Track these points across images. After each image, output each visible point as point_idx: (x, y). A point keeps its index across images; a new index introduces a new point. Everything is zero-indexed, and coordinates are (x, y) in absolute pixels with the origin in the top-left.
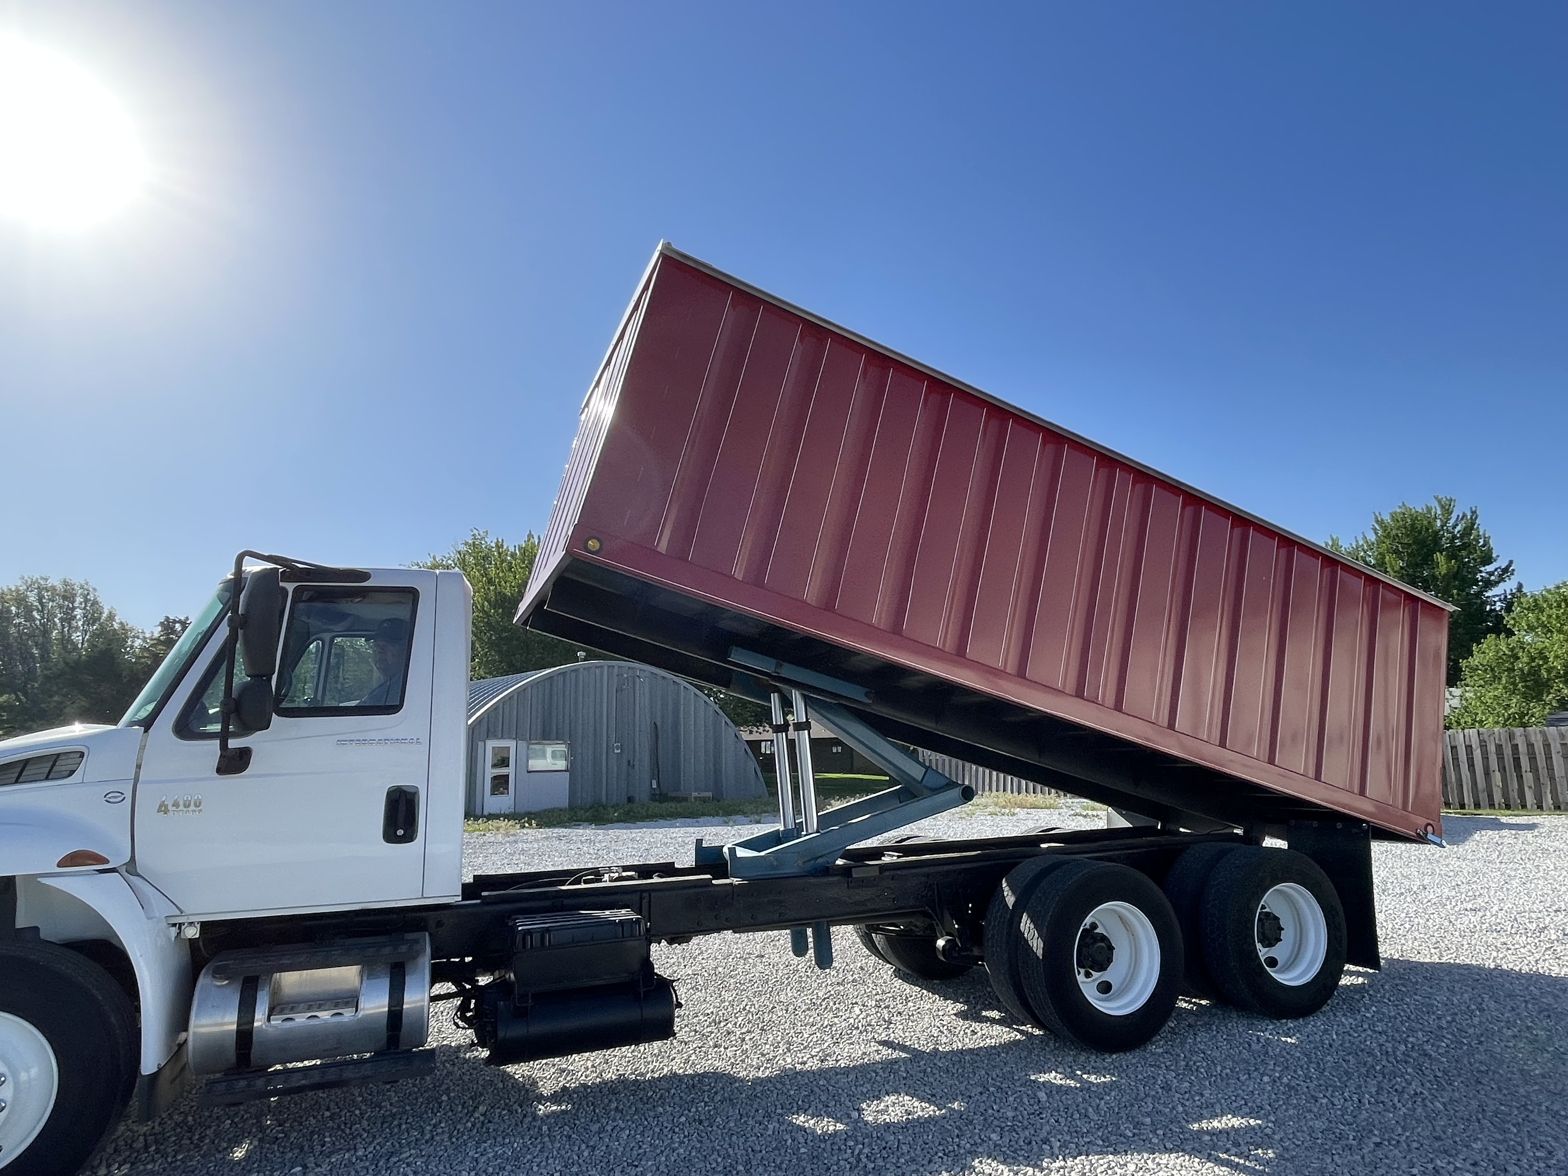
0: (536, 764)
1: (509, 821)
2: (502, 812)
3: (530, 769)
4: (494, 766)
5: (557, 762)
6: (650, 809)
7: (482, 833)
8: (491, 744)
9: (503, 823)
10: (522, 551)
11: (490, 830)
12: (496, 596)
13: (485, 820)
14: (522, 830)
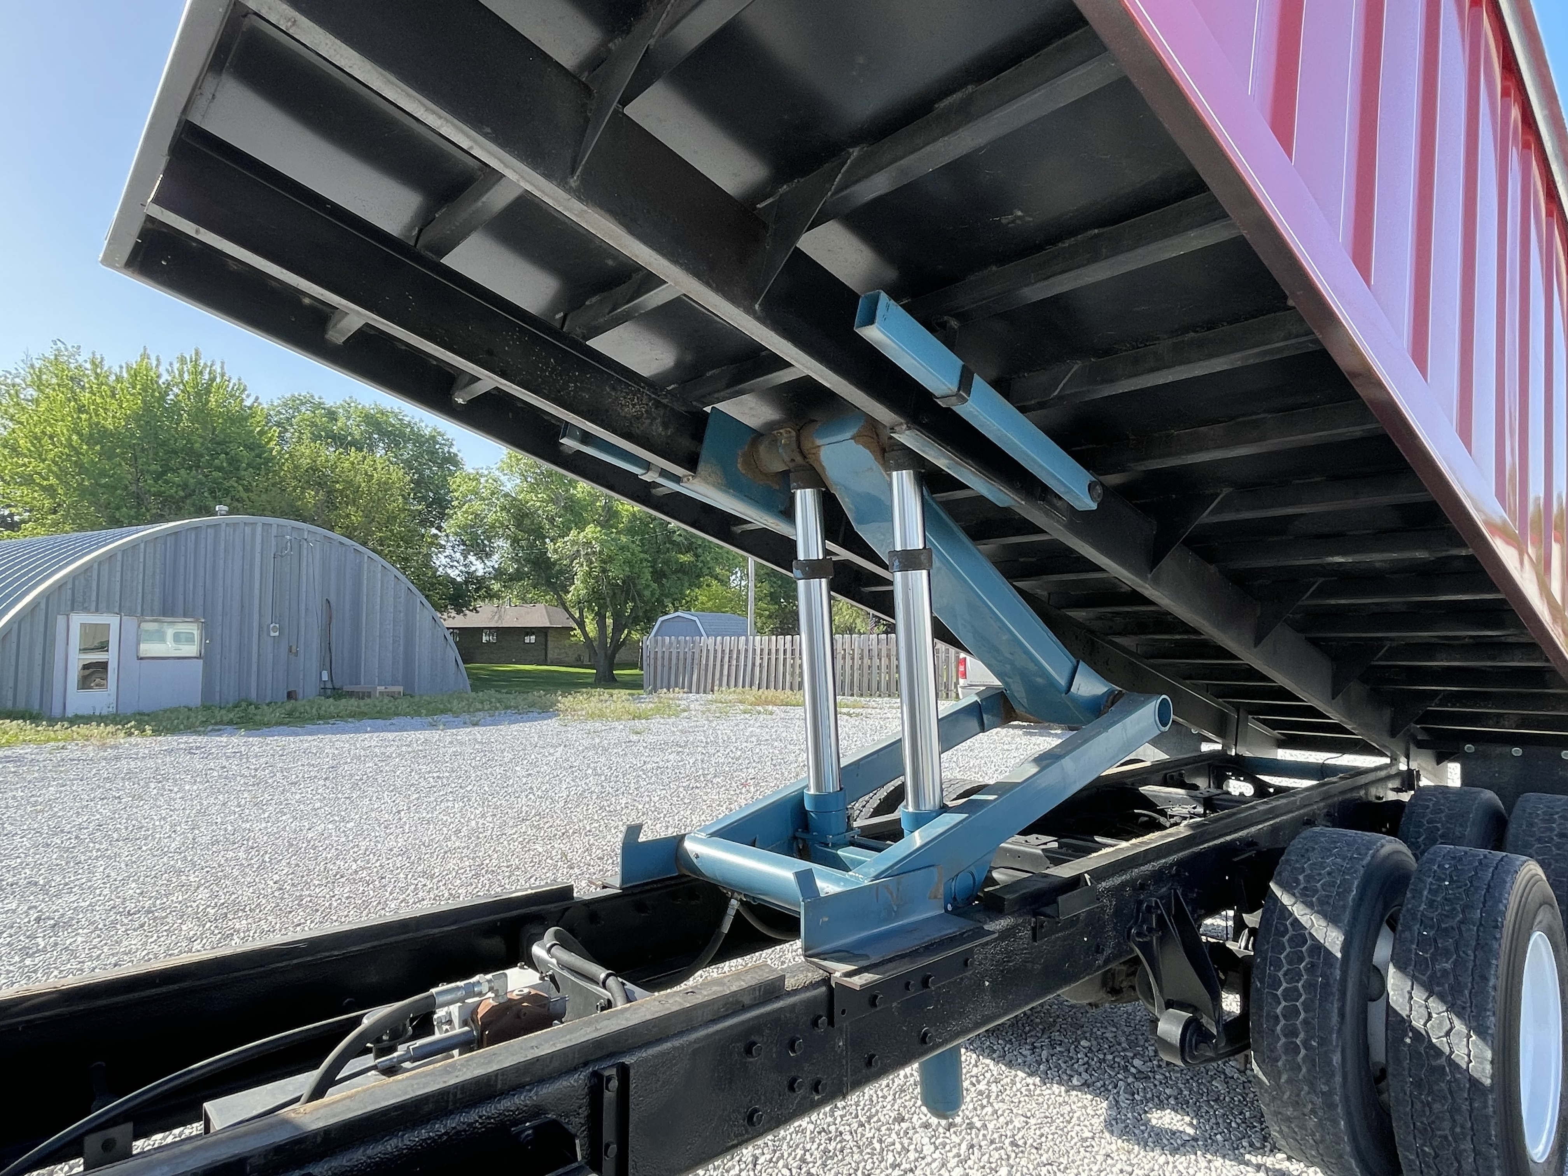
0: (149, 648)
1: (106, 725)
2: (97, 713)
3: (142, 655)
4: (84, 650)
5: (181, 647)
6: (323, 708)
7: (61, 744)
8: (78, 620)
9: (95, 730)
10: (132, 372)
11: (74, 740)
12: (90, 426)
13: (66, 724)
14: (129, 739)
